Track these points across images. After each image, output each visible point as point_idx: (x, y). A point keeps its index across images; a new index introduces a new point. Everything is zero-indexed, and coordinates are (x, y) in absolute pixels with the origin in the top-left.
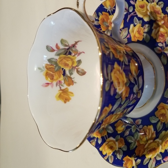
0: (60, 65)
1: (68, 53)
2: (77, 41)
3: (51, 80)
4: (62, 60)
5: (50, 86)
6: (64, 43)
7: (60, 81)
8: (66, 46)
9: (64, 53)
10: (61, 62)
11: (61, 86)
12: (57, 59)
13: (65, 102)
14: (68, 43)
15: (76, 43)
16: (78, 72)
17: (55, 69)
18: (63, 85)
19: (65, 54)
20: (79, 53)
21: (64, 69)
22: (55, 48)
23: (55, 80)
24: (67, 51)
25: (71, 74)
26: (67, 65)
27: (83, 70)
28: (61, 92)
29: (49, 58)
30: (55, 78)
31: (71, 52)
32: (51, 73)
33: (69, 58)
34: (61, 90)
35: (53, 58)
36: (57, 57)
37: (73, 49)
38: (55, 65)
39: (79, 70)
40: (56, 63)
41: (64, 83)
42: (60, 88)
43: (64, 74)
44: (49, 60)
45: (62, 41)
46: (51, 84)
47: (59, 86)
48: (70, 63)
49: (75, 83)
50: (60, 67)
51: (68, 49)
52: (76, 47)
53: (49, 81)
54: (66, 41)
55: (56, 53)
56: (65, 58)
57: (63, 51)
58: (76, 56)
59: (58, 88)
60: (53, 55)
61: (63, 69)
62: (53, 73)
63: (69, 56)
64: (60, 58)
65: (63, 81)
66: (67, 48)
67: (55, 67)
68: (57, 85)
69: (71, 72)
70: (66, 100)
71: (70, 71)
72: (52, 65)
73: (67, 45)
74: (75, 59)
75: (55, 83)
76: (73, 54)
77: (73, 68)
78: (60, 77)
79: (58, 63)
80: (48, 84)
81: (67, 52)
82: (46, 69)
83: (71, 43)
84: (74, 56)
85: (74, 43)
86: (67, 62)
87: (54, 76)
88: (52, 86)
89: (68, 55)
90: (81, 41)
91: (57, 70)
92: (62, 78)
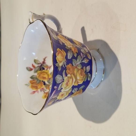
0: (40, 79)
1: (42, 69)
2: (44, 58)
3: (36, 89)
4: (40, 75)
5: (36, 93)
6: (37, 62)
7: (43, 89)
8: (39, 64)
10: (40, 77)
11: (44, 91)
12: (36, 76)
14: (39, 61)
15: (44, 59)
17: (37, 82)
18: (46, 90)
19: (40, 70)
20: (49, 67)
21: (44, 81)
22: (32, 68)
23: (39, 88)
24: (40, 67)
26: (44, 78)
28: (45, 94)
29: (31, 76)
30: (39, 87)
31: (44, 67)
32: (35, 85)
33: (44, 72)
34: (45, 93)
35: (33, 76)
36: (36, 74)
37: (45, 65)
38: (36, 80)
41: (46, 89)
42: (44, 92)
43: (45, 84)
44: (32, 77)
45: (35, 61)
46: (37, 91)
47: (43, 91)
48: (46, 76)
50: (40, 81)
51: (41, 66)
52: (45, 63)
53: (34, 90)
54: (37, 60)
55: (34, 70)
56: (41, 73)
57: (38, 68)
58: (48, 69)
59: (43, 92)
60: (32, 73)
61: (42, 81)
62: (36, 85)
63: (43, 70)
64: (38, 74)
65: (45, 88)
66: (40, 65)
67: (37, 81)
68: (41, 91)
69: (49, 82)
72: (34, 80)
73: (39, 63)
74: (48, 72)
75: (39, 90)
76: (46, 69)
77: (50, 79)
78: (42, 86)
79: (38, 78)
80: (34, 92)
82: (31, 84)
83: (41, 61)
84: (47, 70)
85: (43, 60)
86: (44, 76)
87: (38, 86)
88: (38, 92)
89: (42, 70)
90: (47, 57)
91: (39, 83)
92: (44, 86)
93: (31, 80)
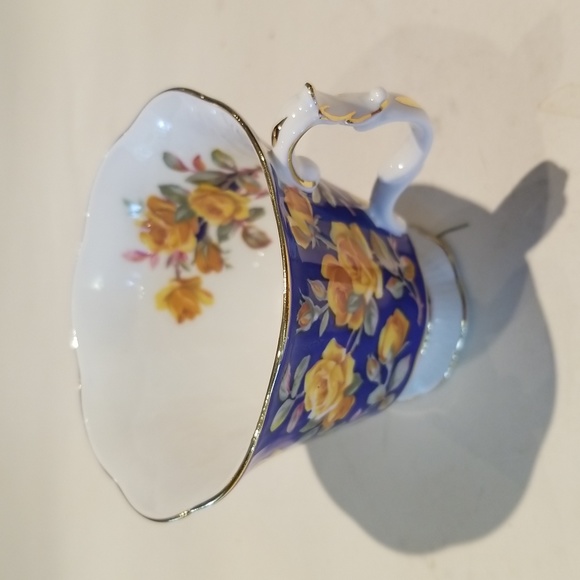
0: (194, 208)
1: (227, 185)
3: (154, 246)
4: (203, 197)
5: (146, 264)
6: (222, 160)
7: (181, 254)
9: (216, 184)
10: (200, 201)
11: (181, 268)
12: (188, 192)
13: (180, 320)
14: (233, 162)
16: (246, 235)
17: (176, 214)
18: (190, 267)
19: (219, 185)
21: (205, 220)
22: (189, 165)
23: (167, 247)
24: (224, 179)
25: (223, 237)
26: (215, 211)
27: (262, 234)
28: (177, 284)
29: (166, 182)
30: (169, 240)
31: (239, 183)
32: (162, 224)
33: (229, 197)
34: (178, 278)
35: (177, 187)
37: (248, 179)
38: (178, 205)
39: (251, 231)
40: (183, 200)
41: (193, 262)
42: (178, 273)
43: (201, 235)
44: (166, 189)
45: (216, 155)
46: (151, 256)
47: (177, 266)
48: (227, 208)
49: (228, 266)
50: (191, 214)
51: (230, 176)
53: (146, 247)
54: (226, 156)
55: (192, 176)
56: (214, 193)
57: (213, 177)
58: (252, 197)
59: (170, 272)
60: (177, 178)
61: (200, 219)
62: (167, 224)
63: (230, 192)
64: (199, 190)
65: (190, 256)
66: (228, 172)
67: (180, 209)
68: (169, 262)
69: (224, 233)
70: (185, 313)
71: (222, 228)
72: (168, 202)
73: (231, 165)
74: (245, 202)
75: (164, 255)
76: (243, 191)
77: (234, 222)
78: (184, 239)
79: (190, 199)
80: (143, 255)
81: (226, 181)
84: (245, 195)
86: (220, 206)
87: (169, 234)
88: (154, 264)
89: (226, 189)
91: (183, 220)
92: (190, 246)
93: (158, 194)
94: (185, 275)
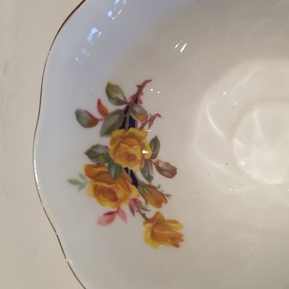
0: (118, 161)
1: (127, 125)
2: (140, 83)
3: (114, 204)
4: (118, 147)
5: (118, 219)
6: (114, 95)
7: (135, 200)
8: (119, 102)
9: (121, 125)
10: (117, 153)
11: (143, 212)
12: (106, 147)
13: (177, 246)
14: (122, 93)
15: (140, 88)
16: (160, 170)
17: (109, 173)
18: (146, 206)
19: (123, 127)
20: (149, 117)
21: (130, 168)
22: (97, 115)
23: (122, 200)
24: (124, 116)
25: (149, 178)
26: (131, 158)
27: (167, 164)
28: (150, 225)
29: (88, 146)
30: (120, 194)
31: (134, 117)
32: (105, 185)
33: (132, 136)
34: (147, 221)
35: (97, 146)
36: (106, 141)
37: (137, 109)
38: (107, 165)
39: (161, 165)
40: (107, 158)
41: (146, 203)
42: (144, 215)
43: (135, 182)
44: (91, 153)
45: (111, 90)
46: (117, 211)
47: (139, 211)
48: (135, 150)
49: (168, 195)
50: (119, 167)
51: (126, 111)
52: (141, 102)
53: (109, 208)
54: (117, 89)
55: (103, 127)
56: (123, 139)
57: (116, 117)
58: (147, 126)
59: (138, 218)
60: (94, 137)
61: (127, 169)
62: (109, 184)
63: (132, 130)
64: (113, 141)
65: (141, 199)
66: (123, 107)
67: (109, 167)
68: (132, 210)
69: (147, 174)
70: (175, 240)
71: (143, 171)
72: (99, 165)
73: (122, 99)
74: (145, 137)
75: (125, 207)
76: (139, 124)
77: (147, 163)
78: (129, 191)
79: (112, 156)
80: (111, 214)
81: (125, 119)
82: (89, 180)
83: (129, 92)
84: (141, 128)
85: (134, 91)
86: (132, 151)
87: (115, 190)
88: (124, 217)
89: (129, 128)
90: (150, 81)
91: (116, 176)
92: (135, 193)
93: (88, 161)
94: (150, 215)
